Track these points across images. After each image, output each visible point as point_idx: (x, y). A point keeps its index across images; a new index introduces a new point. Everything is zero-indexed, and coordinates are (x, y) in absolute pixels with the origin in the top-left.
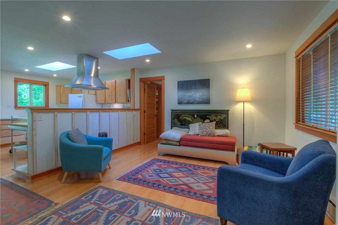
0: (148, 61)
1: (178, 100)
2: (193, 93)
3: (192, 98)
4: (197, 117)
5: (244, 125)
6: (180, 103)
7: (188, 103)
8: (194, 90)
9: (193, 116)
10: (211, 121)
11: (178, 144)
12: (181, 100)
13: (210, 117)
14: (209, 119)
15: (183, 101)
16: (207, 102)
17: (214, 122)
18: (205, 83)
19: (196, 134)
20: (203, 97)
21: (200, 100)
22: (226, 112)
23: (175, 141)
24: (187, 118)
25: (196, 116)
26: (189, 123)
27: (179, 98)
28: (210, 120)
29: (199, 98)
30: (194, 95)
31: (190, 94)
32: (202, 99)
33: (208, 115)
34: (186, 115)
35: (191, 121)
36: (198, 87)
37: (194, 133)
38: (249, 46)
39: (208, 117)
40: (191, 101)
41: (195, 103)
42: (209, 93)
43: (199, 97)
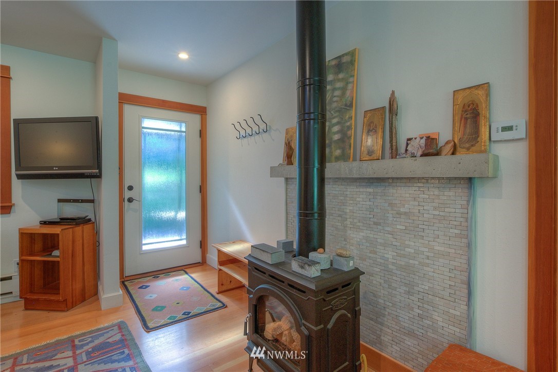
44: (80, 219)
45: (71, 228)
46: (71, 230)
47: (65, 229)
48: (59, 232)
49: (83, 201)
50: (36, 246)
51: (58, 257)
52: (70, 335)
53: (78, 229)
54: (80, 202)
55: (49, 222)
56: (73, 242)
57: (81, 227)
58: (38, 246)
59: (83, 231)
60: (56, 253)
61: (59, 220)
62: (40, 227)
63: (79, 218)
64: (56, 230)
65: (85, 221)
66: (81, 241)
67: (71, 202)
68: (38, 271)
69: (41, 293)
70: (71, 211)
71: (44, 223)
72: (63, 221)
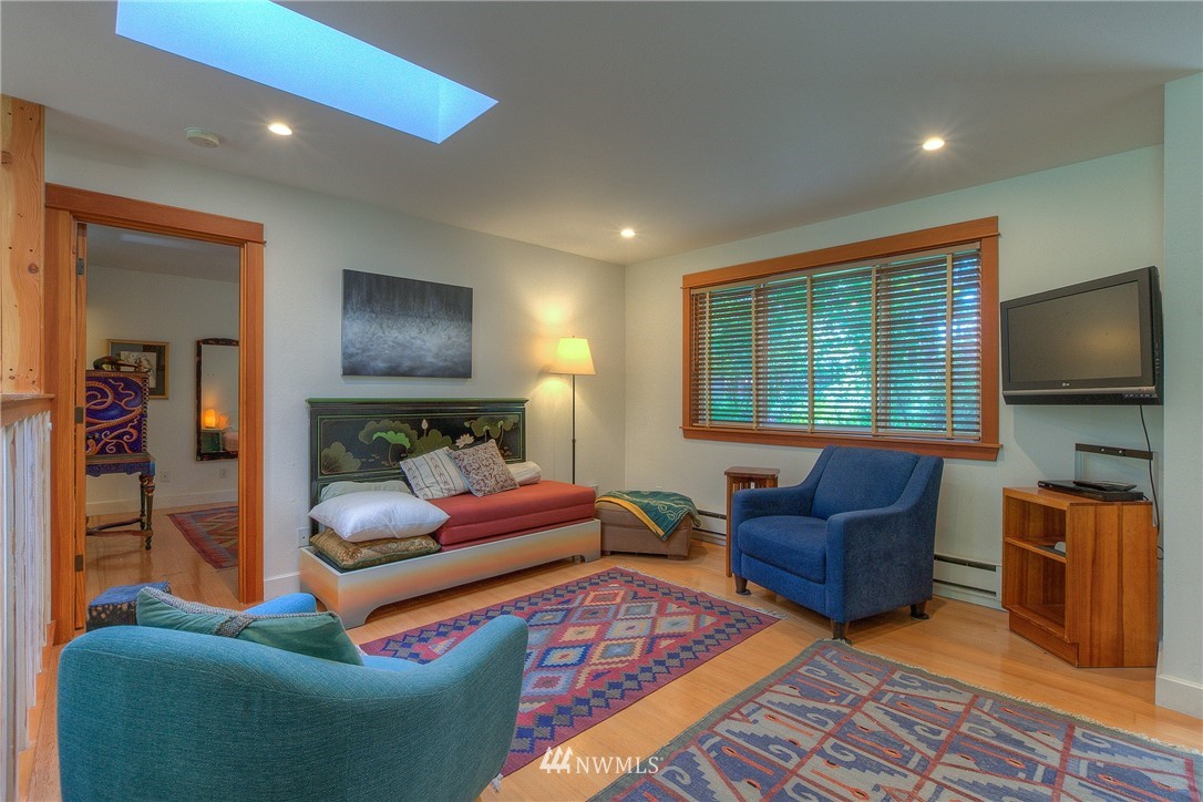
0: (280, 129)
1: (346, 356)
2: (414, 332)
3: (407, 352)
4: (428, 430)
5: (574, 441)
6: (352, 370)
7: (394, 372)
8: (418, 321)
9: (416, 425)
10: (479, 440)
11: (432, 544)
12: (359, 358)
13: (474, 425)
14: (472, 434)
15: (372, 364)
16: (462, 371)
17: (492, 442)
18: (455, 303)
19: (454, 493)
20: (450, 352)
21: (441, 364)
22: (517, 407)
23: (416, 537)
24: (391, 436)
25: (425, 425)
26: (401, 453)
27: (352, 350)
28: (475, 437)
29: (437, 356)
30: (419, 342)
31: (400, 337)
32: (446, 360)
33: (469, 420)
34: (386, 423)
35: (408, 446)
36: (432, 310)
37: (449, 490)
38: (628, 233)
39: (467, 424)
40: (406, 364)
41: (419, 373)
42: (470, 340)
43: (435, 350)
44: (1115, 490)
45: (1091, 504)
46: (1091, 509)
47: (1077, 504)
48: (1065, 508)
49: (1126, 453)
50: (1031, 524)
51: (1063, 554)
52: (1069, 714)
53: (1110, 512)
54: (1120, 455)
55: (1054, 485)
56: (1096, 535)
57: (1115, 507)
58: (1036, 526)
59: (1120, 518)
60: (1061, 546)
61: (1073, 485)
62: (1039, 491)
63: (1113, 488)
64: (1061, 502)
65: (1129, 496)
66: (1115, 537)
67: (1100, 452)
68: (1034, 574)
69: (1036, 613)
70: (1103, 470)
71: (1046, 486)
72: (1080, 489)
